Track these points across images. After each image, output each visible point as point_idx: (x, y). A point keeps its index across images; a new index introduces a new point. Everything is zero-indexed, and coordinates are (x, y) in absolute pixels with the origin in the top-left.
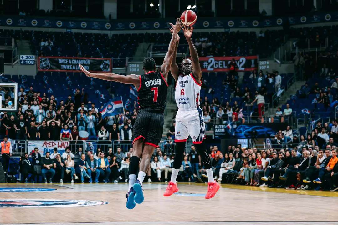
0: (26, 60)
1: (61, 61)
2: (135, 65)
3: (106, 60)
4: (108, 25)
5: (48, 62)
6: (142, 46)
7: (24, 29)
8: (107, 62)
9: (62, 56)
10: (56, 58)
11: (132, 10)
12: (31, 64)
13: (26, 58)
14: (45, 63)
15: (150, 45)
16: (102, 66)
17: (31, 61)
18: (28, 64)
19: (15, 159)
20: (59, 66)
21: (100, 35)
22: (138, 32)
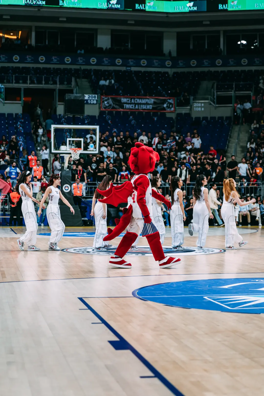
0: (88, 100)
1: (124, 100)
2: (200, 105)
3: (170, 99)
4: (168, 63)
5: (111, 101)
6: (205, 84)
7: (83, 67)
8: (170, 101)
9: (125, 95)
10: (118, 98)
11: (191, 47)
12: (93, 104)
13: (89, 98)
14: (108, 102)
15: (214, 83)
16: (165, 106)
17: (93, 100)
18: (90, 104)
19: (86, 202)
20: (121, 105)
21: (160, 73)
22: (199, 70)
